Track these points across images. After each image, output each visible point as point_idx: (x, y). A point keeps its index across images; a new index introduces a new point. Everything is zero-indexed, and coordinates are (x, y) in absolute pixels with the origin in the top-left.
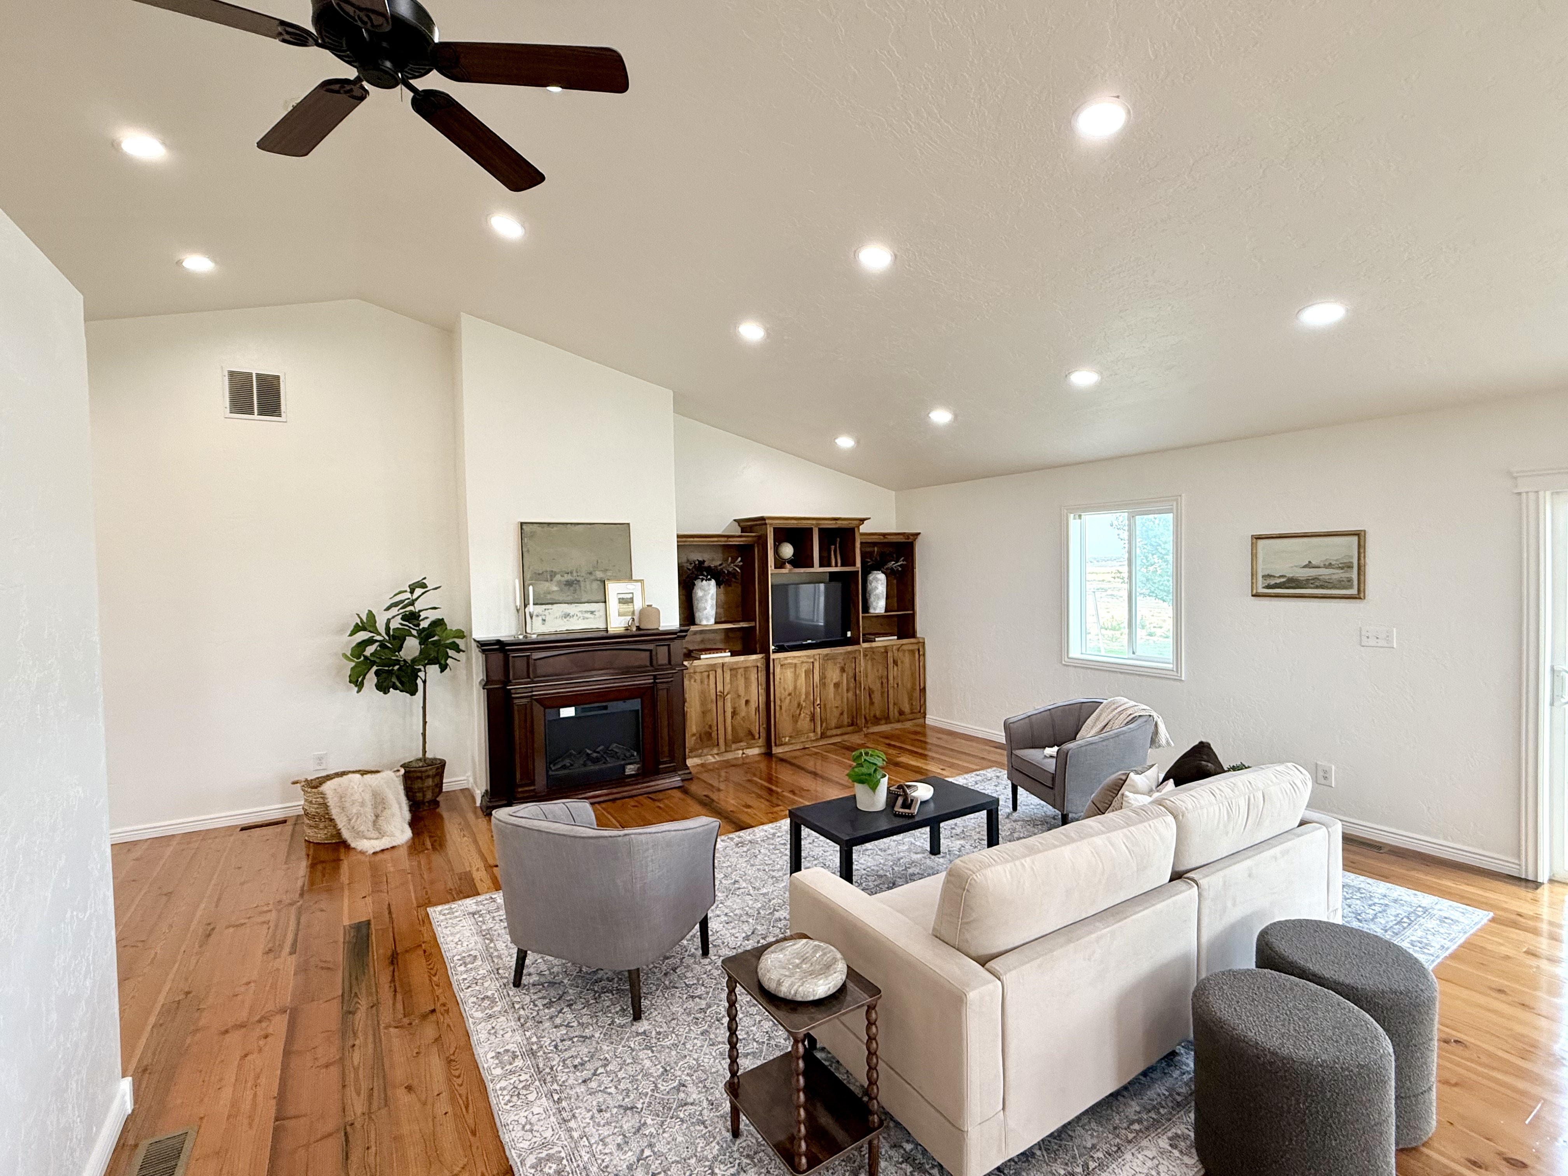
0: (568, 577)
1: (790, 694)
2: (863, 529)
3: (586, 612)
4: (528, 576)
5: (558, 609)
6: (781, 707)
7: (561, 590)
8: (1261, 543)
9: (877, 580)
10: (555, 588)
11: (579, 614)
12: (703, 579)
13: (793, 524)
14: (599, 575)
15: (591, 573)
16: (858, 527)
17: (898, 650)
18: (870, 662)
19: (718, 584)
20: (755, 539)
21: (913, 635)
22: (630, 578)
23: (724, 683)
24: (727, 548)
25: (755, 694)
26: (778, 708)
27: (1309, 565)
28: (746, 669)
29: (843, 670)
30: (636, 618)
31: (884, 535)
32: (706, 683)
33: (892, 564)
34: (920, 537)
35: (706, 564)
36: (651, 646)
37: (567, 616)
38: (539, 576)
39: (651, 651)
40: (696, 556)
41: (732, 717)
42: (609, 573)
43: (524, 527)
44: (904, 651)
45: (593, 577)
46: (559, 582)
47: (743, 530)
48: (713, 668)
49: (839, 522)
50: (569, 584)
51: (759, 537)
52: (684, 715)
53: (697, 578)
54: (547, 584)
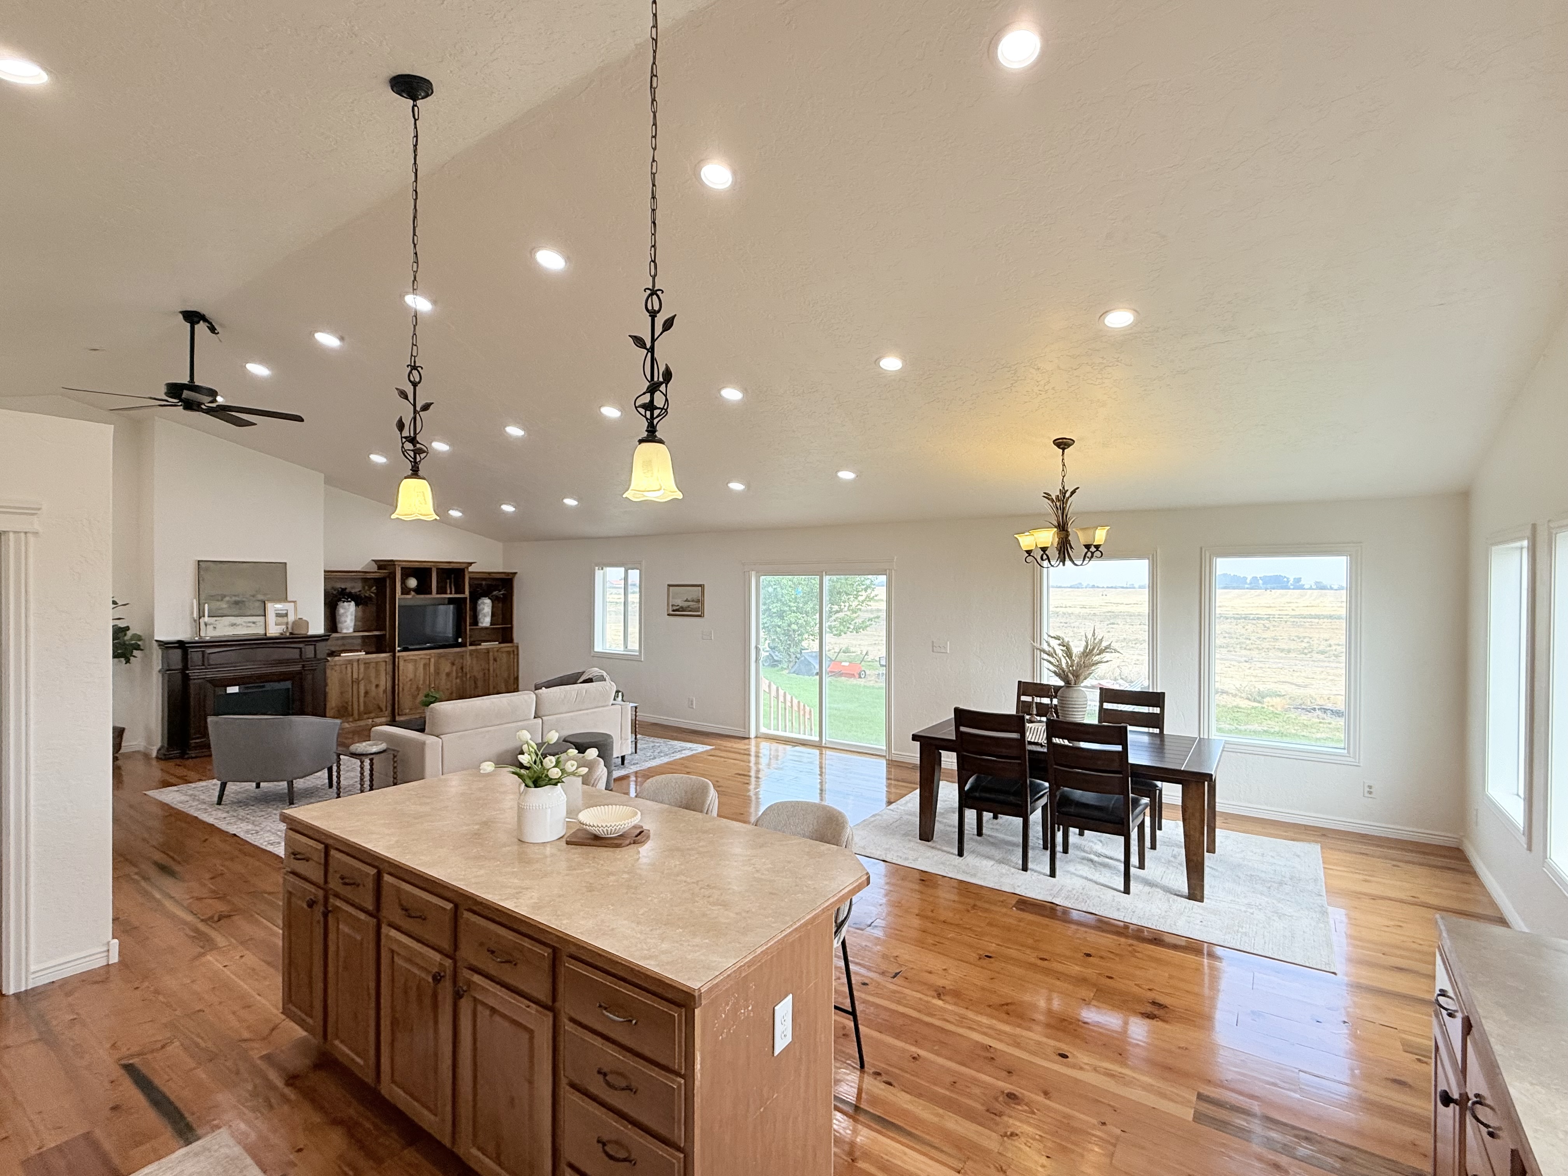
0: (234, 599)
1: (411, 680)
2: (471, 569)
3: (250, 622)
4: (203, 597)
5: (227, 620)
6: (403, 689)
7: (229, 607)
8: (671, 588)
9: (484, 603)
10: (225, 606)
11: (244, 624)
12: (344, 602)
13: (417, 565)
14: (260, 597)
15: (253, 596)
16: (468, 568)
17: (498, 651)
18: (475, 659)
19: (357, 605)
20: (387, 574)
21: (511, 640)
22: (285, 600)
23: (358, 672)
24: (365, 580)
25: (384, 681)
26: (401, 689)
27: (687, 601)
28: (377, 663)
29: (453, 664)
30: (290, 627)
31: (489, 573)
32: (344, 672)
33: (495, 593)
34: (517, 576)
35: (347, 591)
36: (301, 645)
37: (233, 625)
38: (211, 598)
39: (300, 648)
40: (340, 585)
41: (365, 696)
42: (269, 596)
43: (201, 563)
44: (502, 652)
45: (254, 599)
46: (228, 602)
47: (380, 568)
48: (350, 662)
49: (452, 564)
50: (236, 603)
51: (390, 573)
52: (325, 694)
53: (340, 600)
54: (218, 603)
